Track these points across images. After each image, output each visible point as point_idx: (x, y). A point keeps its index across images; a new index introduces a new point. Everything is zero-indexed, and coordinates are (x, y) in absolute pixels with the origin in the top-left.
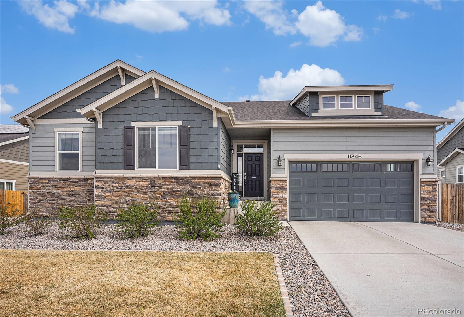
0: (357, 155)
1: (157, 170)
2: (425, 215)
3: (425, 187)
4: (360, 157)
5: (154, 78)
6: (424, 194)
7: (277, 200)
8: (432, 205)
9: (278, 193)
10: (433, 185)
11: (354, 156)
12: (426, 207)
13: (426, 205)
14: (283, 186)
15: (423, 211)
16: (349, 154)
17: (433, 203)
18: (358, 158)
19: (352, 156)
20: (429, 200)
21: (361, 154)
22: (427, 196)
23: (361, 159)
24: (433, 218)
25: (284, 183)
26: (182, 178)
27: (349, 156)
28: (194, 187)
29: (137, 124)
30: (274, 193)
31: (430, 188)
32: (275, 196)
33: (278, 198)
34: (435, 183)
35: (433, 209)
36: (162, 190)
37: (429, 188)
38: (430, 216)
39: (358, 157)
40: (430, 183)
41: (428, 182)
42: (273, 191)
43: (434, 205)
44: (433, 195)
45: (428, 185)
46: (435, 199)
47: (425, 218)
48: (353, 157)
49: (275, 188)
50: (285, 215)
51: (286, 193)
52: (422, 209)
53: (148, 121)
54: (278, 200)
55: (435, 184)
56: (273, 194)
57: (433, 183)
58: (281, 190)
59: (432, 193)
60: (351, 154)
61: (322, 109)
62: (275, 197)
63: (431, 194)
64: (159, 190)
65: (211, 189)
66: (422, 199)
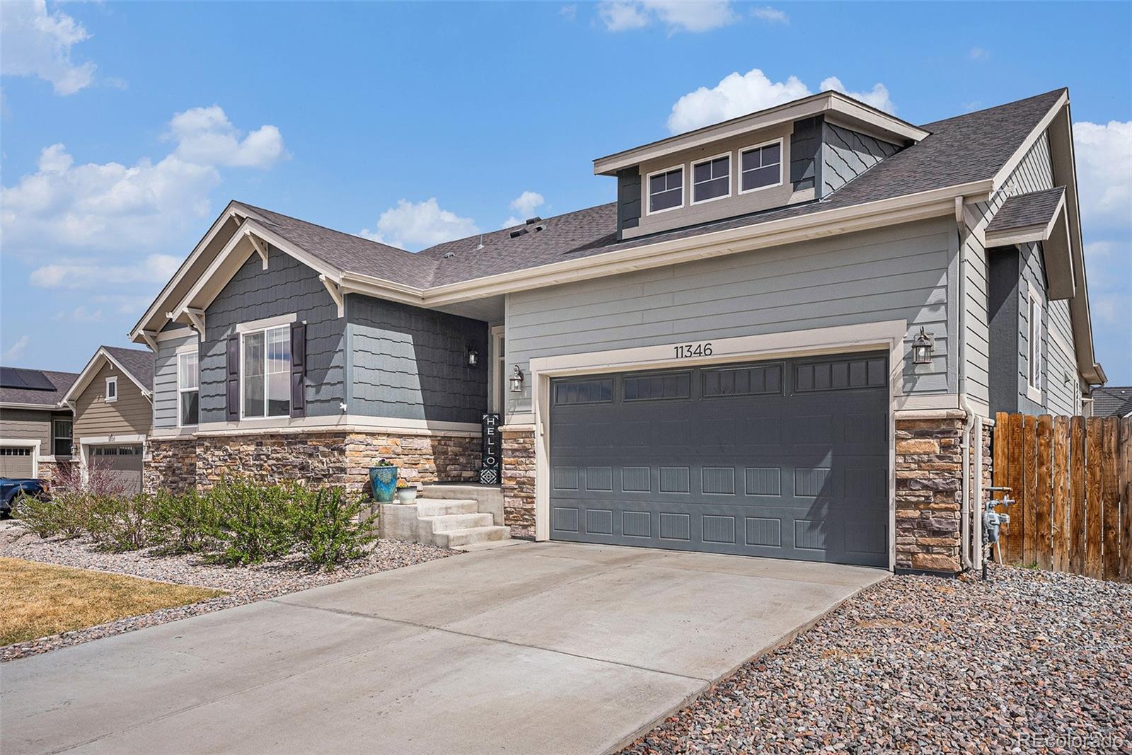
0: (700, 346)
1: (264, 420)
2: (909, 544)
3: (912, 441)
4: (708, 352)
5: (251, 232)
6: (905, 465)
7: (515, 483)
8: (936, 506)
9: (516, 466)
10: (942, 432)
11: (693, 350)
12: (914, 514)
13: (916, 505)
14: (525, 447)
15: (905, 530)
16: (679, 345)
17: (944, 502)
18: (703, 354)
19: (685, 349)
20: (925, 487)
21: (709, 342)
22: (917, 474)
23: (709, 357)
24: (940, 556)
25: (528, 437)
26: (296, 436)
27: (680, 350)
28: (311, 455)
29: (242, 329)
30: (507, 466)
31: (934, 445)
32: (509, 473)
33: (516, 478)
34: (948, 425)
35: (940, 523)
36: (271, 462)
37: (925, 443)
38: (927, 549)
39: (702, 351)
40: (934, 425)
41: (922, 423)
42: (506, 459)
43: (946, 509)
44: (940, 471)
45: (922, 435)
46: (947, 484)
47: (913, 554)
48: (689, 354)
49: (510, 452)
50: (529, 523)
51: (531, 466)
52: (899, 521)
53: (256, 320)
54: (518, 483)
55: (949, 428)
56: (506, 469)
57: (943, 427)
58: (522, 457)
59: (938, 463)
60: (684, 345)
61: (648, 213)
62: (509, 475)
63: (932, 466)
64: (265, 462)
65: (333, 459)
66: (902, 483)
